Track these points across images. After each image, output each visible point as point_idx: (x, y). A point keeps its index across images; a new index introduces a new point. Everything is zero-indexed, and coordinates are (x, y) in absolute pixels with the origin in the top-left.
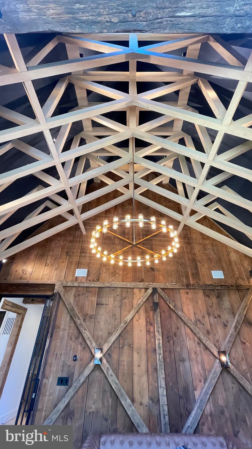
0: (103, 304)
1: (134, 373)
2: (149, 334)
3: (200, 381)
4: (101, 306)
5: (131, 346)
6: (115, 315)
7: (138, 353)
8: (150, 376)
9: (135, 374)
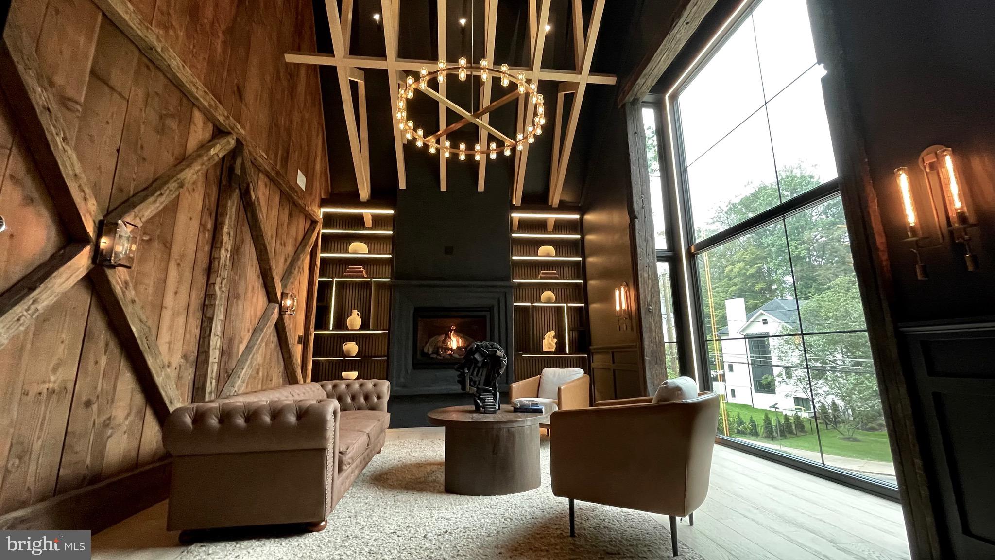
0: (112, 88)
1: (164, 305)
2: (203, 232)
3: (249, 331)
4: (107, 90)
5: (168, 245)
6: (142, 147)
7: (178, 265)
8: (191, 315)
9: (165, 308)
